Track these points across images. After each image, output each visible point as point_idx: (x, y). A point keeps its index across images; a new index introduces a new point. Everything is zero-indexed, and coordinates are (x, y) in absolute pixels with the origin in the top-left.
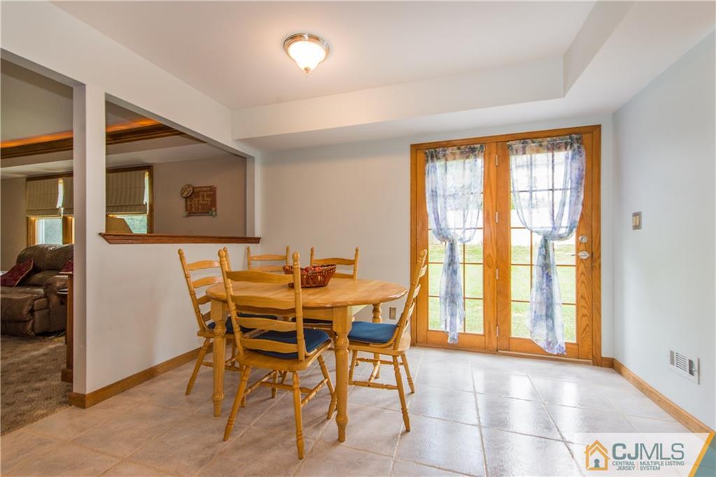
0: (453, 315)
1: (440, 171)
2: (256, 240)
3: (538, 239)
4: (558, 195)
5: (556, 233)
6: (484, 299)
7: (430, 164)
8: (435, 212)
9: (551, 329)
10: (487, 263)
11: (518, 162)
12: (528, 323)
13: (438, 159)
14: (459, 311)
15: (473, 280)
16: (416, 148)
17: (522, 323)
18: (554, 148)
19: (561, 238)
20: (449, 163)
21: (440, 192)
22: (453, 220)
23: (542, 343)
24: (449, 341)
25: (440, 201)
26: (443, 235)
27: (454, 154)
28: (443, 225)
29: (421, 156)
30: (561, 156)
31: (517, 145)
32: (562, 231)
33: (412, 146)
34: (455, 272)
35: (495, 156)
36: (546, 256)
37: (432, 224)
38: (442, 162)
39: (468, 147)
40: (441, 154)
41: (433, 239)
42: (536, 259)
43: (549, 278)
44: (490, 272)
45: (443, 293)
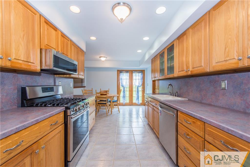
0: (124, 100)
1: (122, 75)
2: (85, 87)
3: (137, 87)
4: (139, 80)
5: (139, 86)
6: (129, 97)
7: (120, 74)
8: (121, 82)
9: (138, 101)
10: (129, 91)
11: (134, 74)
12: (135, 100)
13: (122, 73)
14: (125, 99)
15: (127, 94)
16: (118, 71)
17: (135, 101)
18: (139, 73)
19: (140, 87)
20: (124, 74)
21: (122, 79)
22: (124, 84)
23: (137, 103)
24: (123, 104)
25: (122, 80)
26: (123, 86)
27: (124, 72)
28: (123, 85)
29: (119, 72)
30: (140, 74)
31: (134, 72)
32: (140, 86)
33: (117, 70)
34: (124, 92)
35: (131, 73)
36: (138, 90)
37: (121, 84)
38: (123, 73)
39: (127, 71)
40: (122, 72)
41: (121, 87)
42: (137, 90)
43: (138, 93)
44: (130, 92)
45: (123, 96)
